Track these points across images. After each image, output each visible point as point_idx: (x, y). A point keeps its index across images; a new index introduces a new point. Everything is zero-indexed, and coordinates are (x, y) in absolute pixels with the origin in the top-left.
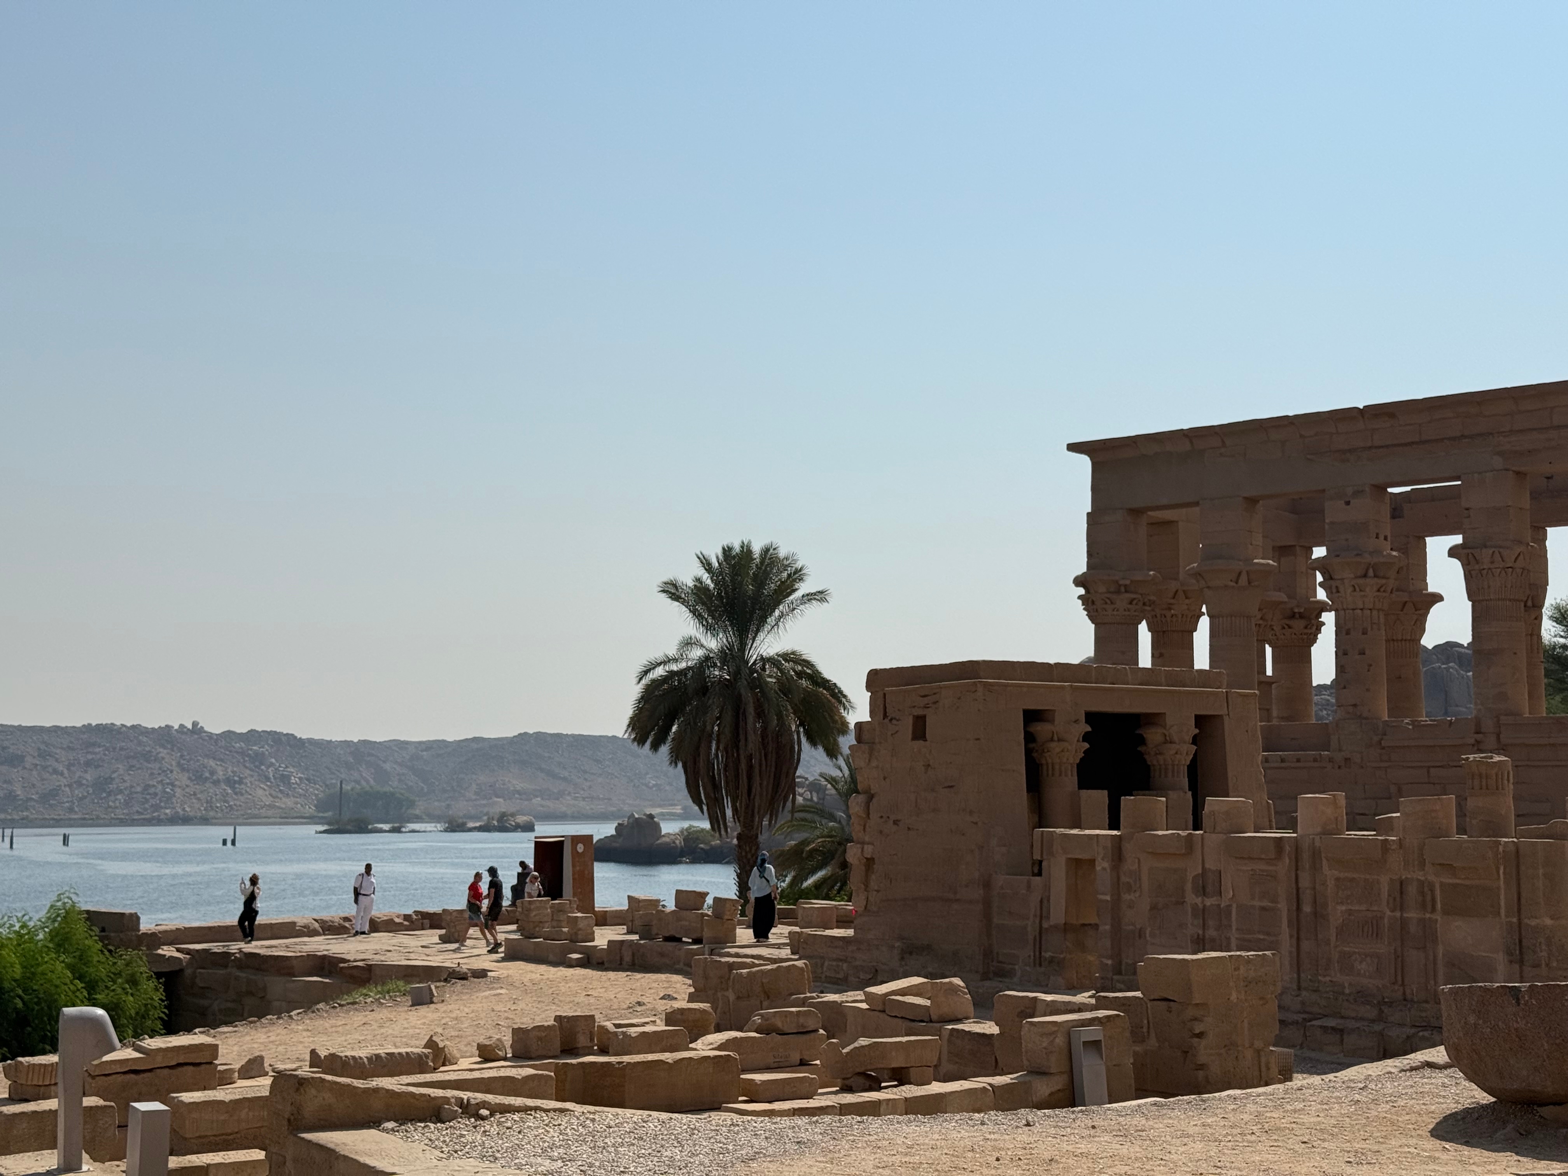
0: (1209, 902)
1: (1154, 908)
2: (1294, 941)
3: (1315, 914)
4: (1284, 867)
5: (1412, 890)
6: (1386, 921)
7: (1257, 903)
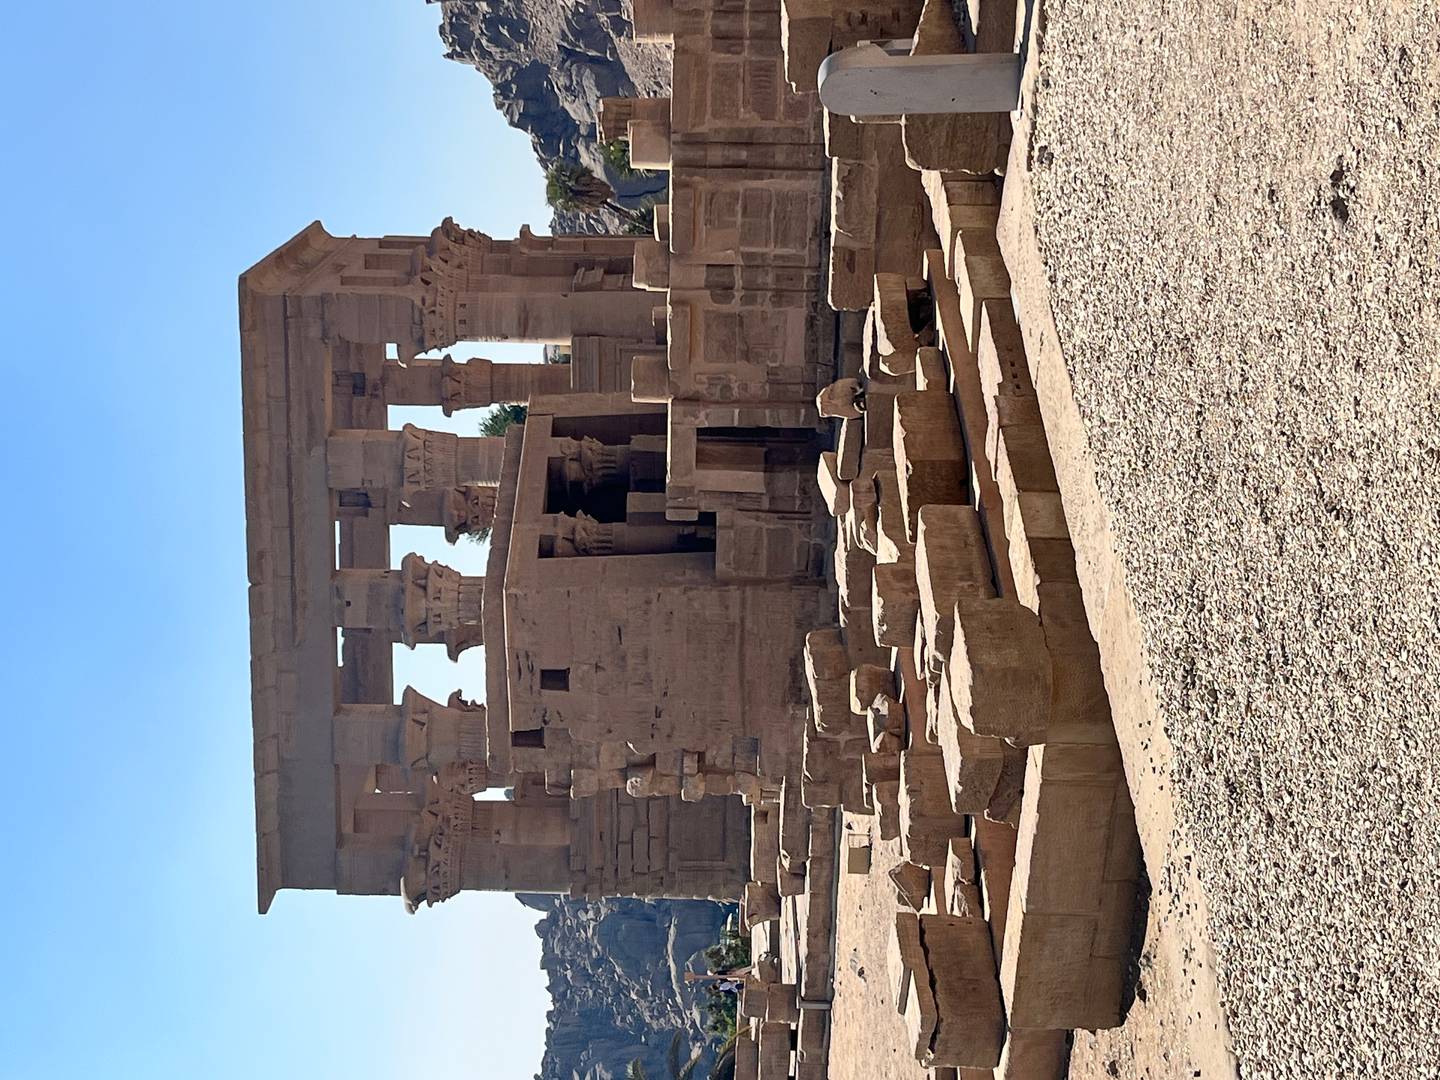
0: (739, 283)
1: (747, 356)
2: (776, 172)
3: (748, 144)
4: (703, 184)
5: (725, 24)
6: (753, 58)
7: (739, 219)
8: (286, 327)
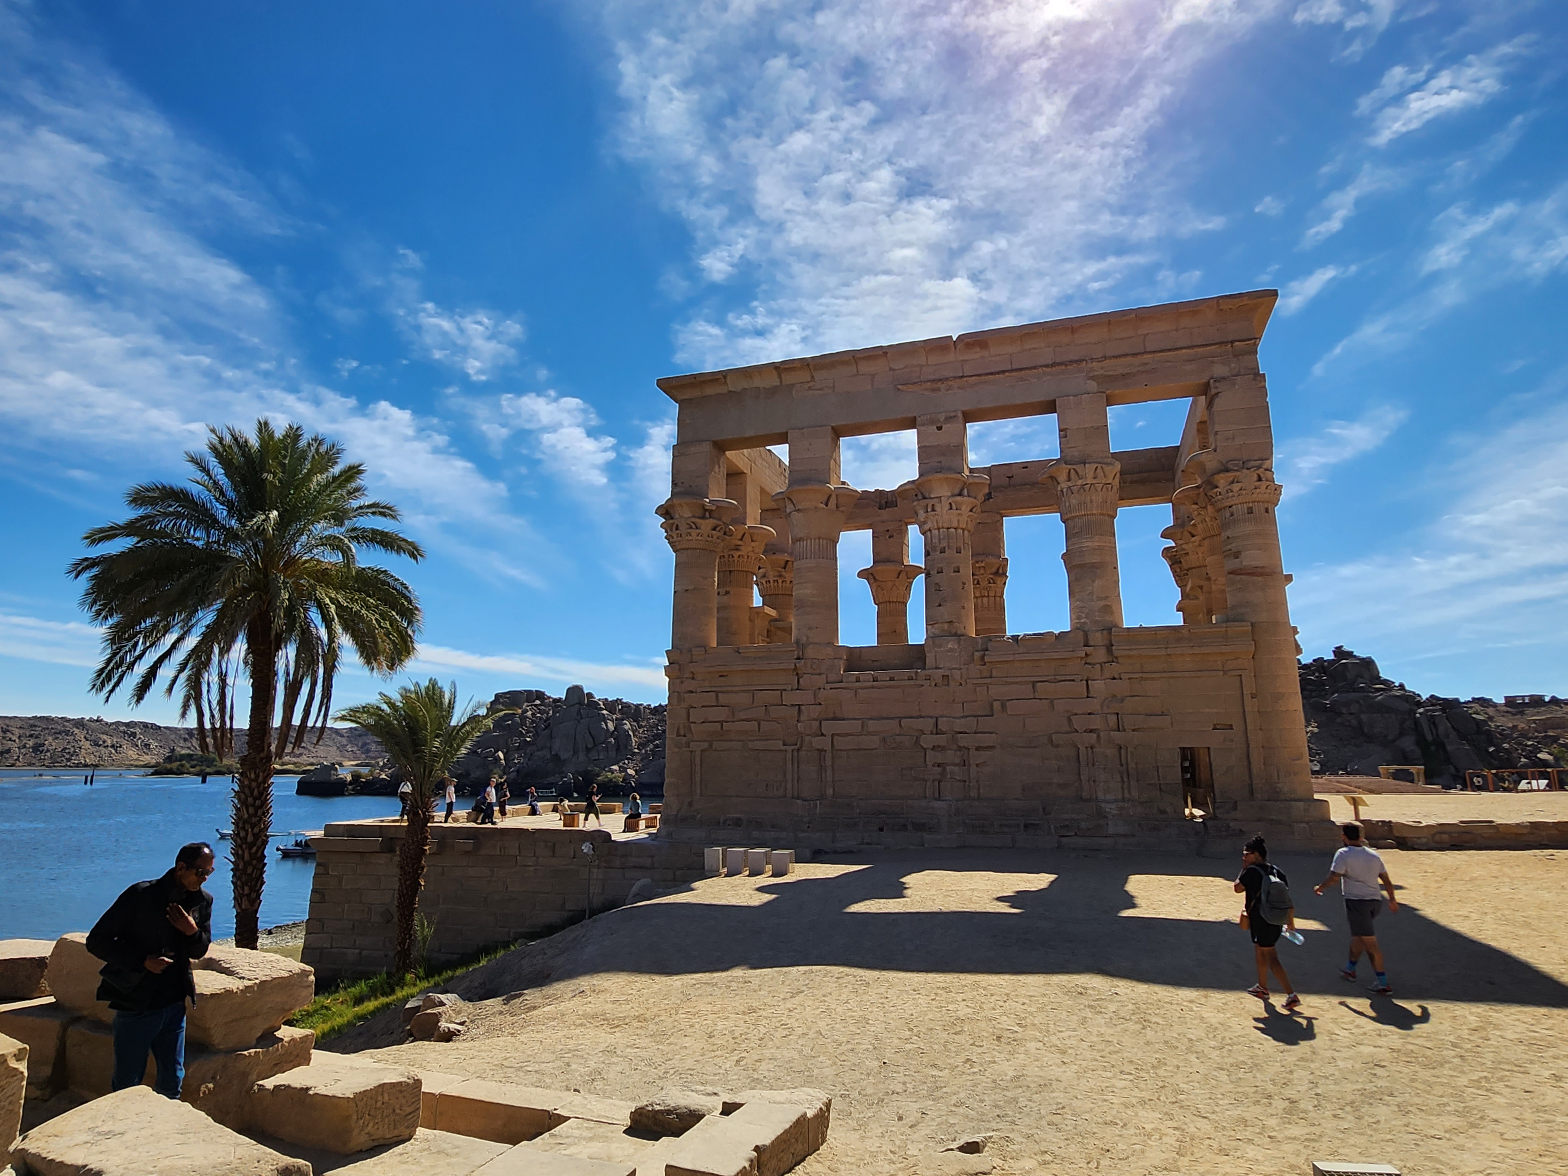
8: (1220, 343)
